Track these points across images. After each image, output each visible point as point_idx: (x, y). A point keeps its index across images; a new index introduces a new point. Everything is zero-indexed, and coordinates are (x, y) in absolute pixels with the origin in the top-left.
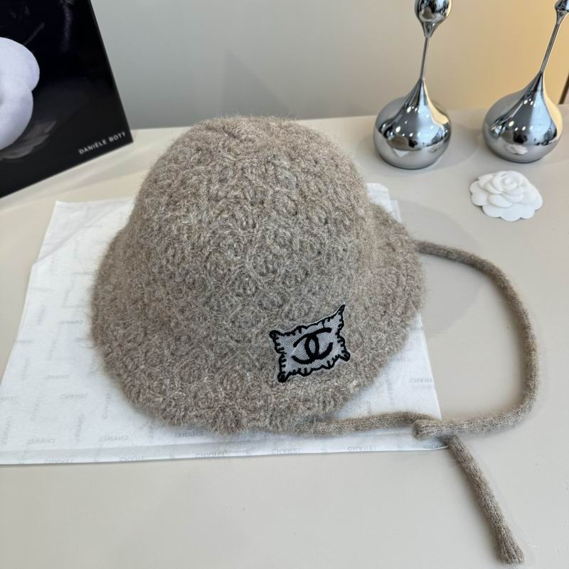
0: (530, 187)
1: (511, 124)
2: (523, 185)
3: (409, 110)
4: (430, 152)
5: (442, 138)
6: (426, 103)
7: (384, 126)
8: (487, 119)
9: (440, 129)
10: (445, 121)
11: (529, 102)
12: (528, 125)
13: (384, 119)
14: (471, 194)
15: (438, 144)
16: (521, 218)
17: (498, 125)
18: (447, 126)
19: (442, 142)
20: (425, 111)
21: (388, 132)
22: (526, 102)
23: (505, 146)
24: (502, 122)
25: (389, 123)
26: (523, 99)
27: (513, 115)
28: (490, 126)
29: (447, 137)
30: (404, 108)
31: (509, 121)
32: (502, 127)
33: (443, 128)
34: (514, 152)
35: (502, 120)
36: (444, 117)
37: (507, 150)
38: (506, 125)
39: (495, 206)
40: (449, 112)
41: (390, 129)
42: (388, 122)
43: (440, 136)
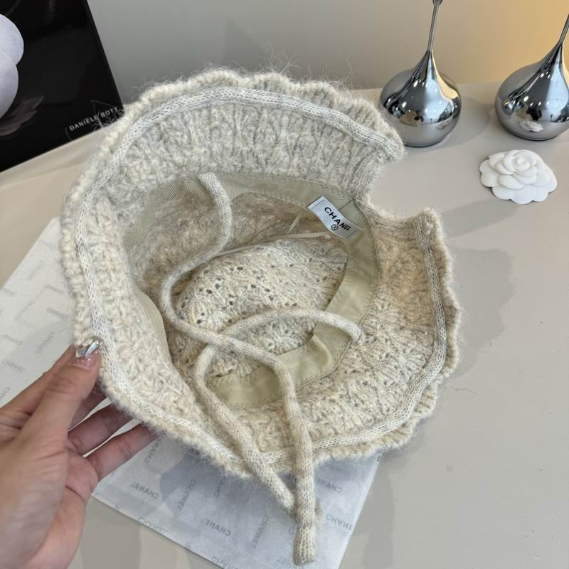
0: (544, 166)
1: (526, 99)
2: (536, 166)
3: (415, 84)
4: (438, 128)
5: (451, 114)
6: (434, 77)
7: (389, 100)
8: (501, 92)
9: (449, 103)
10: (455, 95)
11: (546, 76)
12: (544, 99)
13: (389, 93)
14: (481, 174)
15: (447, 120)
16: (533, 201)
17: (512, 100)
18: (457, 102)
19: (451, 118)
20: (434, 86)
21: (394, 107)
22: (542, 75)
23: (519, 123)
24: (517, 97)
25: (395, 98)
26: (539, 72)
27: (528, 89)
28: (503, 100)
29: (456, 113)
30: (411, 82)
31: (524, 95)
32: (516, 103)
33: (452, 103)
34: (528, 130)
35: (516, 94)
36: (454, 91)
37: (521, 127)
38: (520, 100)
39: (506, 187)
40: (458, 86)
41: (396, 104)
42: (393, 96)
43: (449, 112)
